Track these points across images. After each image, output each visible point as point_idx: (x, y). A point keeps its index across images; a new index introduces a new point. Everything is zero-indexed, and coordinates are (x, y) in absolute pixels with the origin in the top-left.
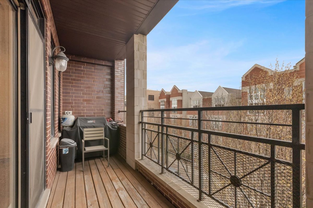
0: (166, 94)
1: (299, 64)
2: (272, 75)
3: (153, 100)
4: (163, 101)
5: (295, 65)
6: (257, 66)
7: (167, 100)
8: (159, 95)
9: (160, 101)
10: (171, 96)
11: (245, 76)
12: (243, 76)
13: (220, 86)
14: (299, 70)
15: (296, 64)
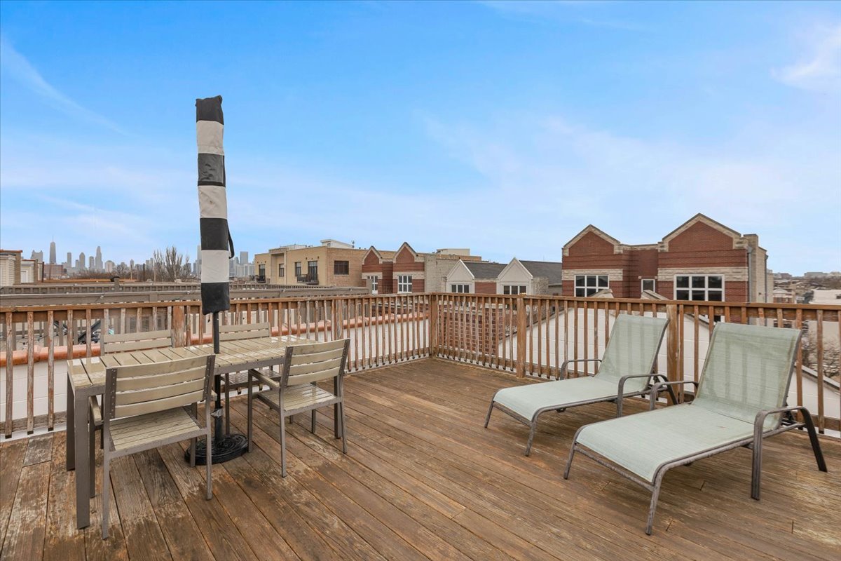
0: (381, 262)
1: (668, 240)
2: (620, 254)
3: (346, 272)
4: (372, 277)
5: (661, 241)
6: (593, 229)
7: (383, 277)
8: (363, 261)
9: (365, 276)
10: (394, 268)
11: (569, 246)
12: (565, 246)
13: (514, 259)
14: (667, 251)
15: (663, 239)
